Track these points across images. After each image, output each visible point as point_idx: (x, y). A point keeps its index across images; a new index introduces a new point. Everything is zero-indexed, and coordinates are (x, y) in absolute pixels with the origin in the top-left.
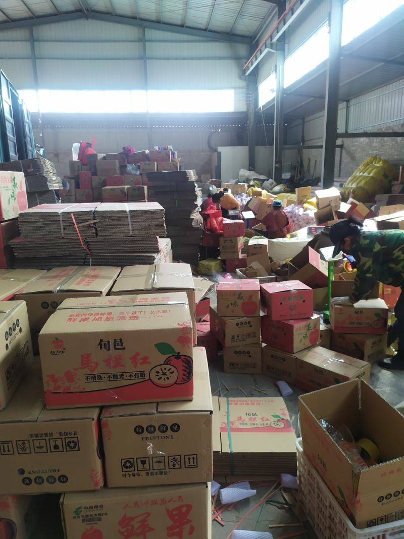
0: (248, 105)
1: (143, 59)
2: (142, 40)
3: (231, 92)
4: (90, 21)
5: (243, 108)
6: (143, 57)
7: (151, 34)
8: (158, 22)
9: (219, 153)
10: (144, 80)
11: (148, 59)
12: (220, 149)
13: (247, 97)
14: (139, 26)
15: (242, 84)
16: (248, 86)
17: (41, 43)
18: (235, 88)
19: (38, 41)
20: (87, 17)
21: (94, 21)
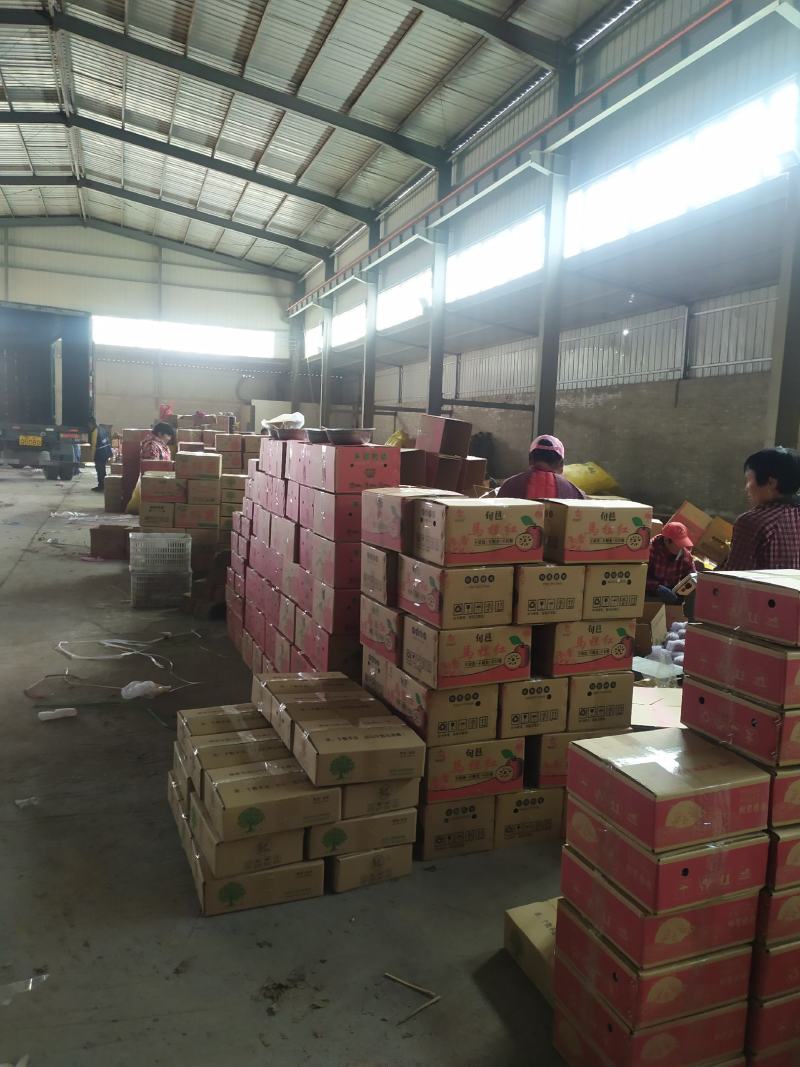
0: (292, 353)
1: (156, 282)
2: (158, 260)
3: (272, 335)
4: (89, 229)
5: (285, 355)
6: (157, 281)
7: (169, 254)
8: (181, 242)
9: (253, 408)
10: (157, 308)
11: (165, 283)
12: (254, 402)
13: (291, 343)
14: (156, 243)
15: (285, 326)
16: (291, 331)
17: (18, 249)
18: (276, 330)
19: (13, 244)
20: (85, 225)
21: (95, 230)
